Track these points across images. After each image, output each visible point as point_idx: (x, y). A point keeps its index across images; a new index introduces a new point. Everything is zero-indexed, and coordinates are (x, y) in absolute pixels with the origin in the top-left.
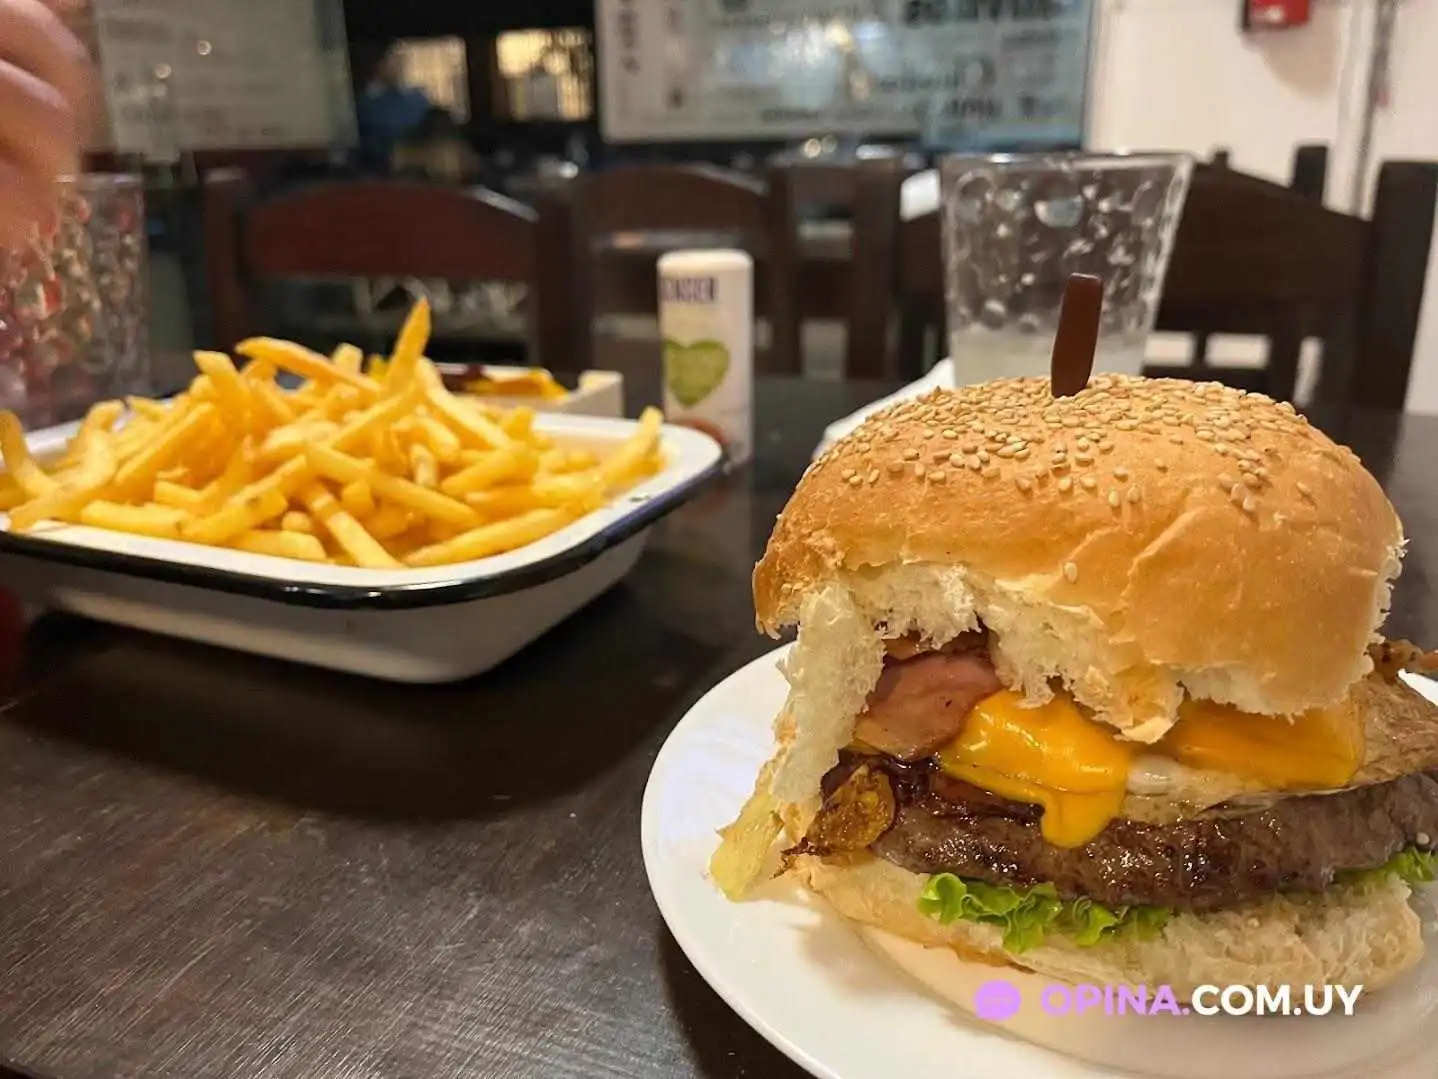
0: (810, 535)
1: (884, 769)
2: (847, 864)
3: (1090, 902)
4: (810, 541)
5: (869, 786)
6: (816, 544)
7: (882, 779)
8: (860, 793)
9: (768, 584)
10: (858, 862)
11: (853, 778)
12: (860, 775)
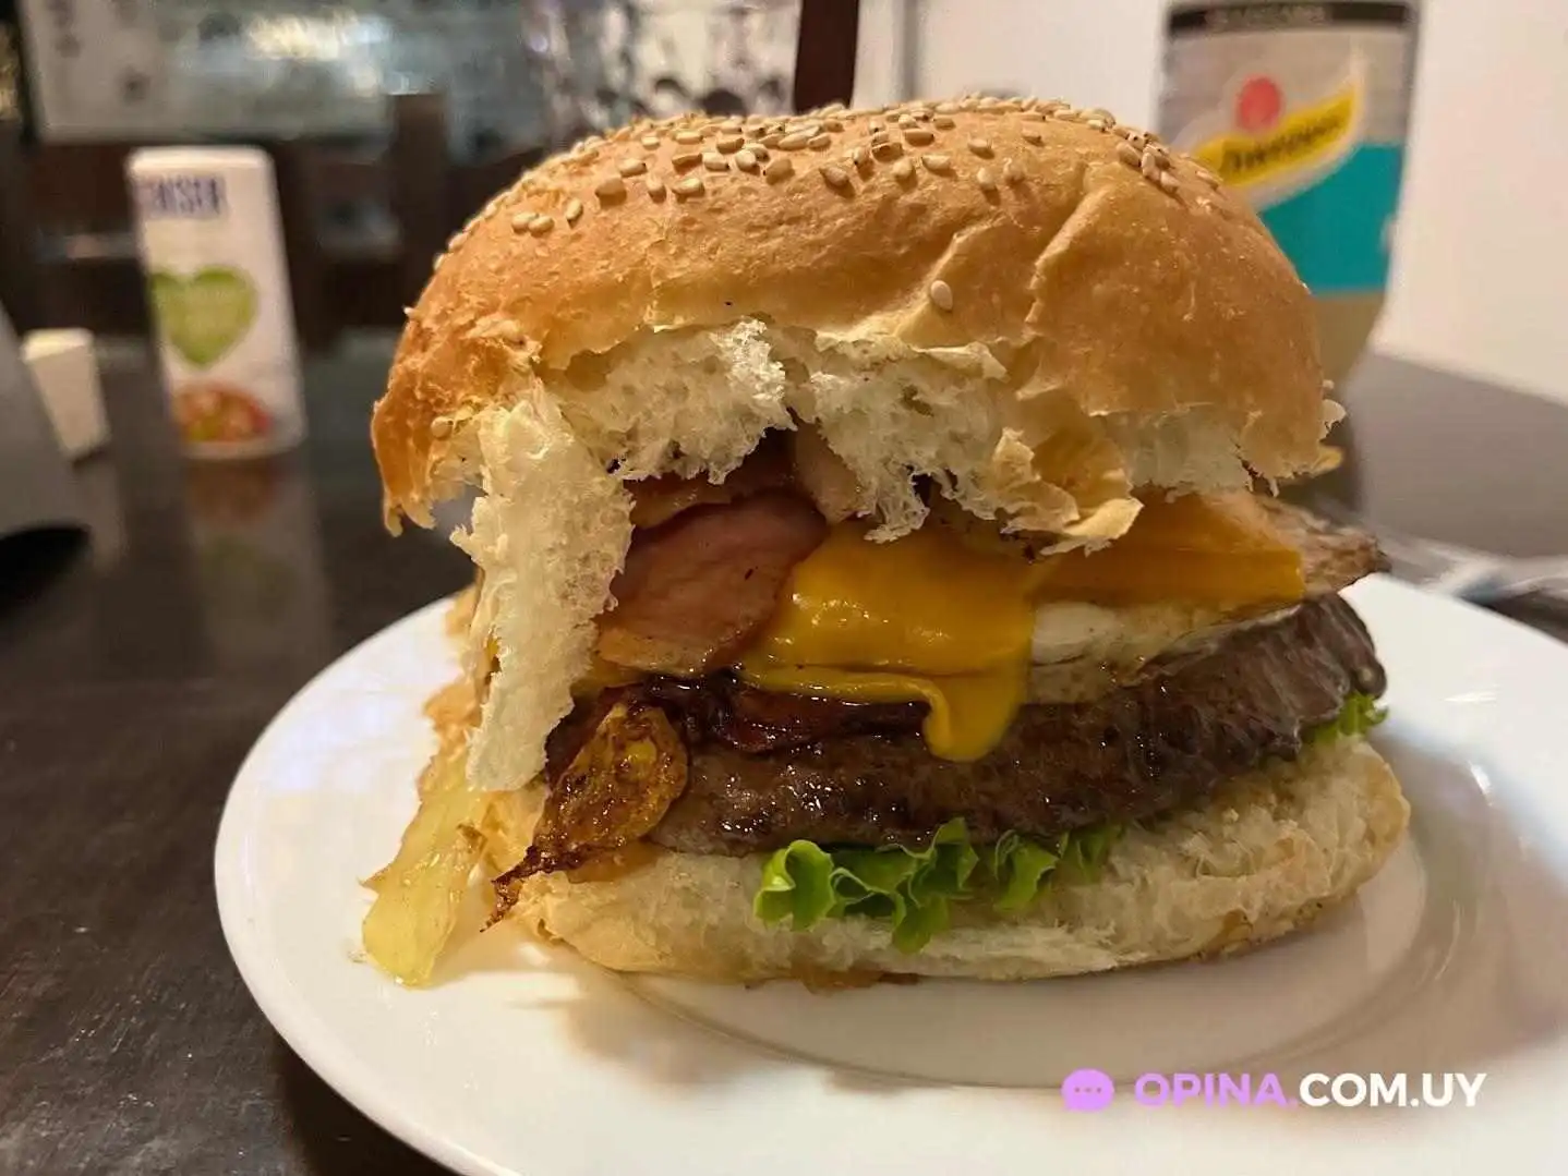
0: (472, 324)
1: (654, 702)
2: (612, 875)
3: (1016, 837)
4: (472, 334)
5: (635, 733)
6: (484, 335)
7: (654, 716)
8: (621, 747)
9: (404, 432)
10: (631, 867)
11: (602, 727)
12: (614, 720)
